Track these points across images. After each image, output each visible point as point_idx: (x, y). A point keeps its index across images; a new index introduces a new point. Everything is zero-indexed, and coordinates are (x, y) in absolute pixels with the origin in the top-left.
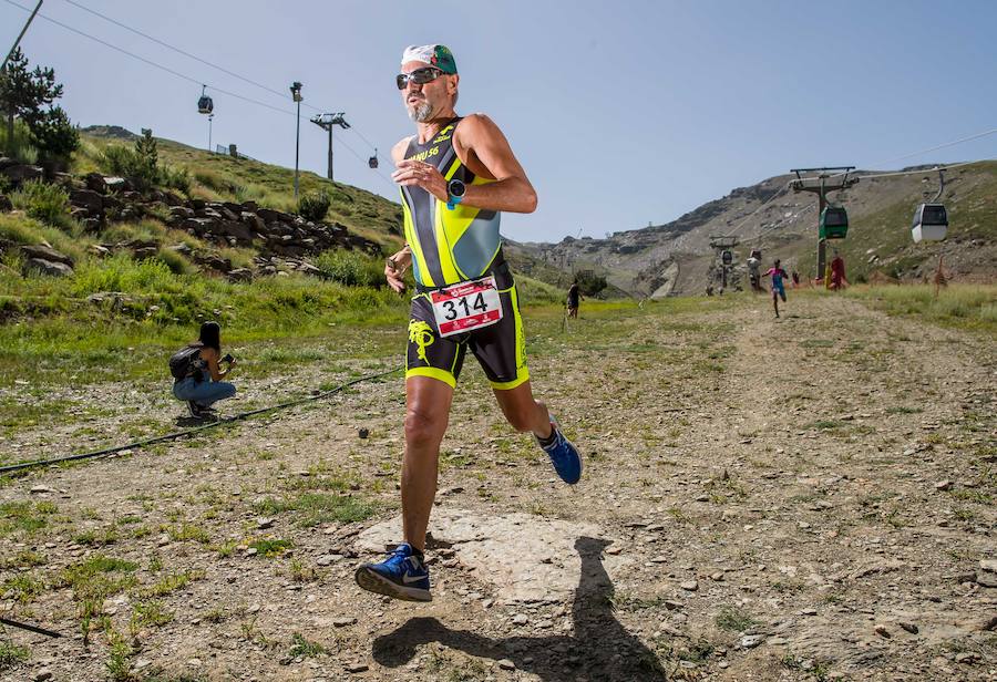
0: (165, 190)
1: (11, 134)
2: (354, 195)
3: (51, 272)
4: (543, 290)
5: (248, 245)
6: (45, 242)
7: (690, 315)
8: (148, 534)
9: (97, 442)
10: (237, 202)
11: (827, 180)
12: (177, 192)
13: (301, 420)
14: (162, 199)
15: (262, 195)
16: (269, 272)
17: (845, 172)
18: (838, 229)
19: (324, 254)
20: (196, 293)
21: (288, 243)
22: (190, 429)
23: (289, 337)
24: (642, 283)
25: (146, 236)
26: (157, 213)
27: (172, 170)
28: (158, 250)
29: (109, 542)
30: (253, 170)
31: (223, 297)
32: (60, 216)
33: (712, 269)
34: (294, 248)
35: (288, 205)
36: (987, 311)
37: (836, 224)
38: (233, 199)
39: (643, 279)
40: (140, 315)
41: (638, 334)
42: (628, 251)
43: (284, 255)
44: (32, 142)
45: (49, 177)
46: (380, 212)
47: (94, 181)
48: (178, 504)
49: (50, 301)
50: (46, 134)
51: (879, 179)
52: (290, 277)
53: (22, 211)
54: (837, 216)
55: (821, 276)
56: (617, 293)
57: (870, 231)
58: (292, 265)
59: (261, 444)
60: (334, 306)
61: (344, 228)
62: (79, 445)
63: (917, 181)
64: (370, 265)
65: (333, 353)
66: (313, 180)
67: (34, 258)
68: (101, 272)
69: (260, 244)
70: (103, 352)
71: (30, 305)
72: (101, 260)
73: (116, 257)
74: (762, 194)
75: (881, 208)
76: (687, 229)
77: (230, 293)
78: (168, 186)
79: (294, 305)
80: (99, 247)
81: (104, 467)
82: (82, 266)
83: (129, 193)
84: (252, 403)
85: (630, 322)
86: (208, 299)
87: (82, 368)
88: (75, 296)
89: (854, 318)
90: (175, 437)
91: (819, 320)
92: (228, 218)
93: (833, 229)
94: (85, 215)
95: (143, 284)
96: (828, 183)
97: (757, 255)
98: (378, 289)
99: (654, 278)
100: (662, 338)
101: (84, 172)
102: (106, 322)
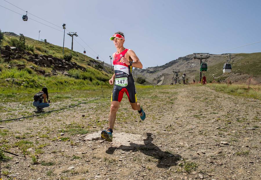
0: (27, 51)
2: (78, 54)
5: (50, 67)
7: (167, 90)
8: (33, 136)
9: (13, 117)
10: (47, 55)
11: (202, 56)
12: (31, 52)
13: (67, 113)
14: (26, 53)
15: (54, 54)
16: (55, 74)
17: (207, 54)
18: (205, 69)
19: (70, 70)
20: (35, 79)
21: (60, 67)
22: (37, 114)
23: (61, 92)
24: (155, 81)
25: (22, 63)
26: (25, 57)
27: (29, 46)
28: (25, 67)
29: (24, 138)
30: (51, 47)
31: (43, 81)
33: (173, 78)
34: (62, 68)
35: (61, 57)
36: (239, 91)
37: (204, 68)
38: (46, 54)
39: (155, 80)
40: (20, 84)
41: (153, 94)
42: (151, 72)
43: (59, 70)
46: (85, 59)
47: (7, 48)
48: (39, 130)
51: (216, 56)
52: (61, 76)
54: (204, 65)
55: (200, 81)
56: (148, 83)
57: (213, 70)
58: (62, 73)
59: (57, 118)
60: (73, 84)
61: (76, 63)
62: (8, 117)
63: (225, 58)
64: (83, 74)
65: (73, 96)
66: (67, 50)
68: (9, 72)
69: (53, 67)
70: (11, 94)
72: (9, 69)
73: (13, 69)
74: (186, 59)
75: (216, 64)
76: (167, 67)
77: (45, 80)
78: (28, 50)
79: (62, 83)
80: (8, 66)
81: (17, 122)
82: (3, 71)
83: (17, 52)
84: (53, 108)
85: (151, 91)
86: (39, 81)
87: (6, 98)
88: (2, 79)
89: (207, 92)
90: (34, 116)
91: (199, 92)
92: (44, 59)
93: (203, 69)
94: (5, 57)
95: (21, 76)
96: (202, 57)
97: (184, 75)
98: (85, 80)
99: (158, 80)
100: (159, 95)
101: (5, 45)
102: (10, 86)
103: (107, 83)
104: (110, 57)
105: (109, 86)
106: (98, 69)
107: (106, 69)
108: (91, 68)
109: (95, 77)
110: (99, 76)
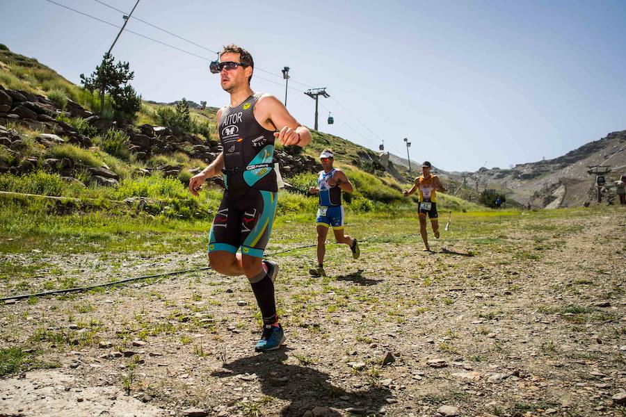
0: (193, 135)
1: (102, 102)
2: (330, 140)
3: (104, 184)
4: (454, 202)
6: (105, 165)
12: (201, 137)
14: (189, 140)
19: (297, 176)
24: (537, 200)
25: (174, 163)
26: (185, 149)
27: (199, 122)
28: (180, 171)
32: (122, 150)
40: (156, 212)
42: (527, 177)
44: (114, 106)
45: (119, 126)
46: (347, 151)
47: (147, 129)
49: (97, 202)
50: (121, 101)
53: (98, 148)
60: (296, 209)
61: (312, 159)
67: (96, 175)
68: (140, 184)
71: (84, 204)
73: (151, 176)
78: (195, 132)
80: (143, 169)
83: (168, 136)
86: (205, 203)
88: (116, 199)
94: (138, 150)
95: (162, 192)
97: (624, 179)
101: (140, 124)
102: (133, 216)
103: (391, 207)
104: (406, 140)
105: (394, 214)
106: (372, 172)
107: (400, 172)
108: (353, 170)
109: (361, 192)
110: (371, 188)
